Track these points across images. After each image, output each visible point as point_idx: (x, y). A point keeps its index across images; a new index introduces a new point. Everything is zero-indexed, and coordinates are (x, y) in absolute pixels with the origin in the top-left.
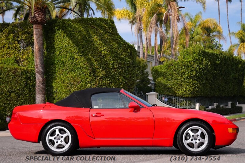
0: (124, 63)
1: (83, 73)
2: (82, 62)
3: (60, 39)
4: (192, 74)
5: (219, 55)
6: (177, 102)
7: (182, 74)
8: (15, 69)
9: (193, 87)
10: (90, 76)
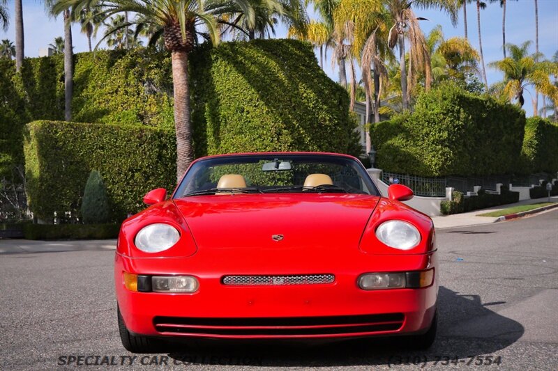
0: (330, 118)
1: (260, 137)
2: (258, 116)
3: (217, 77)
4: (441, 136)
5: (486, 102)
6: (414, 184)
7: (423, 135)
8: (141, 130)
9: (443, 159)
10: (272, 142)
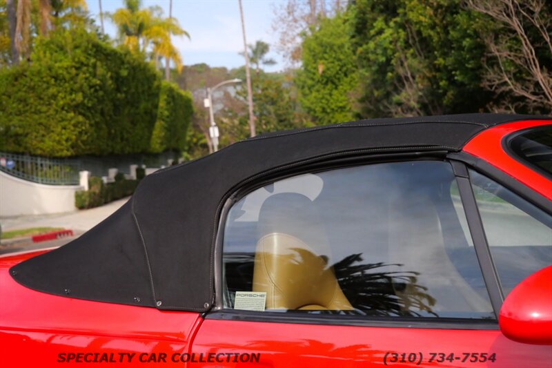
5: (125, 56)
7: (49, 98)
9: (77, 132)
